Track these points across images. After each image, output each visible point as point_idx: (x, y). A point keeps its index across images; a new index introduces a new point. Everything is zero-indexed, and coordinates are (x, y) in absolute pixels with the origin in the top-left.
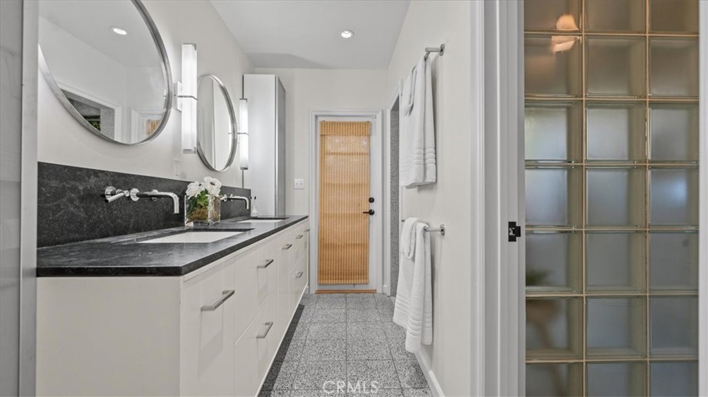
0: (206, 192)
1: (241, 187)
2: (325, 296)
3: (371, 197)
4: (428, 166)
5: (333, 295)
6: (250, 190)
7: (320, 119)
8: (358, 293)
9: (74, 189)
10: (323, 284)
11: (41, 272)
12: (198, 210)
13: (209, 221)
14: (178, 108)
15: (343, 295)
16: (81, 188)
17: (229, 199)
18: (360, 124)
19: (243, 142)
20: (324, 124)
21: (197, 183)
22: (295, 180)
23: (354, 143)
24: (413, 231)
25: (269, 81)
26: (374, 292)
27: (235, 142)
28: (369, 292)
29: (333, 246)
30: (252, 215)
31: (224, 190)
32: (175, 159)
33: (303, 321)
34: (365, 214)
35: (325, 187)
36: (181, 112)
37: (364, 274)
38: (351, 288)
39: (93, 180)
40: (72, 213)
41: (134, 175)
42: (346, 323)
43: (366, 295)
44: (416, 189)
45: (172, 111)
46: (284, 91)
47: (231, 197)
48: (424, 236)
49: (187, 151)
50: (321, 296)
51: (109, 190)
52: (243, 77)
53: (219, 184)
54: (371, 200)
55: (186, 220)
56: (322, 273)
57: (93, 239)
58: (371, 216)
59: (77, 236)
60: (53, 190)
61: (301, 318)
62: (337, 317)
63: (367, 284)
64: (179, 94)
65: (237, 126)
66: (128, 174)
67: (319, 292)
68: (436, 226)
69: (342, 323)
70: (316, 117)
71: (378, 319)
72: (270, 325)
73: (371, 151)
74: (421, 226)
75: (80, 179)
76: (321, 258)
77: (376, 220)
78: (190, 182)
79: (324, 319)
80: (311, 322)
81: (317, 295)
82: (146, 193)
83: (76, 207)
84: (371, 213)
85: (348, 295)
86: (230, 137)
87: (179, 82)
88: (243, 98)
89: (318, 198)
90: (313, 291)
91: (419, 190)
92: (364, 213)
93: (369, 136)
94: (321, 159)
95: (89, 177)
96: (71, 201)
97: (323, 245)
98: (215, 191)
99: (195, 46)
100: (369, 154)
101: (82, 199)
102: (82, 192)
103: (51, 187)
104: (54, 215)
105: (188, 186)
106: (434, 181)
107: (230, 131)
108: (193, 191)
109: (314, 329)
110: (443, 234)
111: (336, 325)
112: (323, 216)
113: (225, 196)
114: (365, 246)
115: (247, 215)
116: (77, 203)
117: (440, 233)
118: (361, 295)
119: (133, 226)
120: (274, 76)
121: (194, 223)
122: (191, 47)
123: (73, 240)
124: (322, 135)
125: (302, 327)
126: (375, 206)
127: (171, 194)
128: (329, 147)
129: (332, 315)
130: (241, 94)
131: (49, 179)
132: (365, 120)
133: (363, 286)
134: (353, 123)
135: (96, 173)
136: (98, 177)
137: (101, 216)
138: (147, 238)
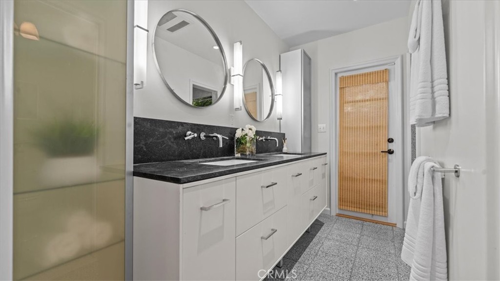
0: (246, 135)
1: (279, 132)
2: (344, 219)
3: (390, 137)
4: (437, 99)
5: (351, 220)
6: (284, 134)
7: (340, 75)
8: (376, 223)
9: (171, 133)
10: (343, 210)
11: (136, 173)
12: (242, 146)
13: (248, 153)
14: (232, 83)
15: (360, 222)
16: (174, 132)
17: (266, 140)
18: (377, 73)
19: (279, 100)
20: (342, 79)
21: (241, 129)
22: (319, 125)
23: (371, 91)
24: (421, 171)
25: (297, 54)
26: (394, 225)
27: (273, 101)
28: (388, 224)
29: (353, 180)
30: (284, 151)
31: (258, 133)
32: (230, 115)
33: (320, 235)
34: (384, 153)
35: (344, 130)
36: (233, 85)
37: (382, 207)
38: (369, 217)
39: (180, 128)
40: (170, 146)
41: (203, 125)
42: (358, 246)
43: (383, 227)
44: (431, 127)
45: (228, 85)
46: (310, 59)
47: (269, 138)
48: (433, 178)
49: (237, 109)
50: (340, 218)
51: (189, 133)
52: (280, 56)
53: (254, 129)
54: (391, 141)
55: (235, 152)
56: (342, 201)
57: (181, 160)
58: (390, 156)
59: (172, 158)
60: (161, 133)
61: (319, 232)
62: (350, 240)
63: (386, 216)
64: (232, 75)
65: (274, 90)
66: (200, 125)
67: (339, 215)
68: (450, 166)
69: (354, 245)
70: (336, 74)
71: (392, 252)
72: (274, 231)
73: (390, 96)
74: (428, 165)
75: (174, 128)
76: (341, 189)
77: (395, 159)
78: (237, 129)
79: (339, 238)
80: (326, 238)
81: (337, 217)
82: (210, 135)
83: (172, 142)
84: (390, 152)
85: (365, 223)
86: (270, 98)
87: (232, 68)
88: (280, 71)
89: (338, 139)
90: (334, 213)
91: (434, 128)
92: (382, 152)
93: (387, 82)
94: (340, 107)
95: (179, 126)
96: (169, 139)
97: (342, 178)
98: (251, 134)
99: (241, 42)
100: (387, 98)
101: (175, 138)
102: (175, 135)
103: (160, 132)
104: (161, 146)
105: (237, 131)
106: (448, 116)
107: (270, 95)
108: (239, 134)
109: (327, 244)
110: (458, 176)
111: (348, 246)
112: (342, 154)
113: (264, 138)
114: (384, 182)
115: (280, 150)
116: (172, 140)
117: (453, 174)
118: (379, 226)
119: (203, 154)
120: (300, 50)
121: (241, 154)
122: (238, 43)
123: (171, 160)
124: (341, 88)
125: (318, 239)
126: (395, 146)
127: (219, 136)
128: (348, 98)
129: (346, 237)
130: (279, 68)
131: (159, 128)
132: (383, 68)
133: (383, 218)
134: (370, 73)
135: (182, 124)
136: (183, 126)
137: (185, 148)
138: (206, 162)
